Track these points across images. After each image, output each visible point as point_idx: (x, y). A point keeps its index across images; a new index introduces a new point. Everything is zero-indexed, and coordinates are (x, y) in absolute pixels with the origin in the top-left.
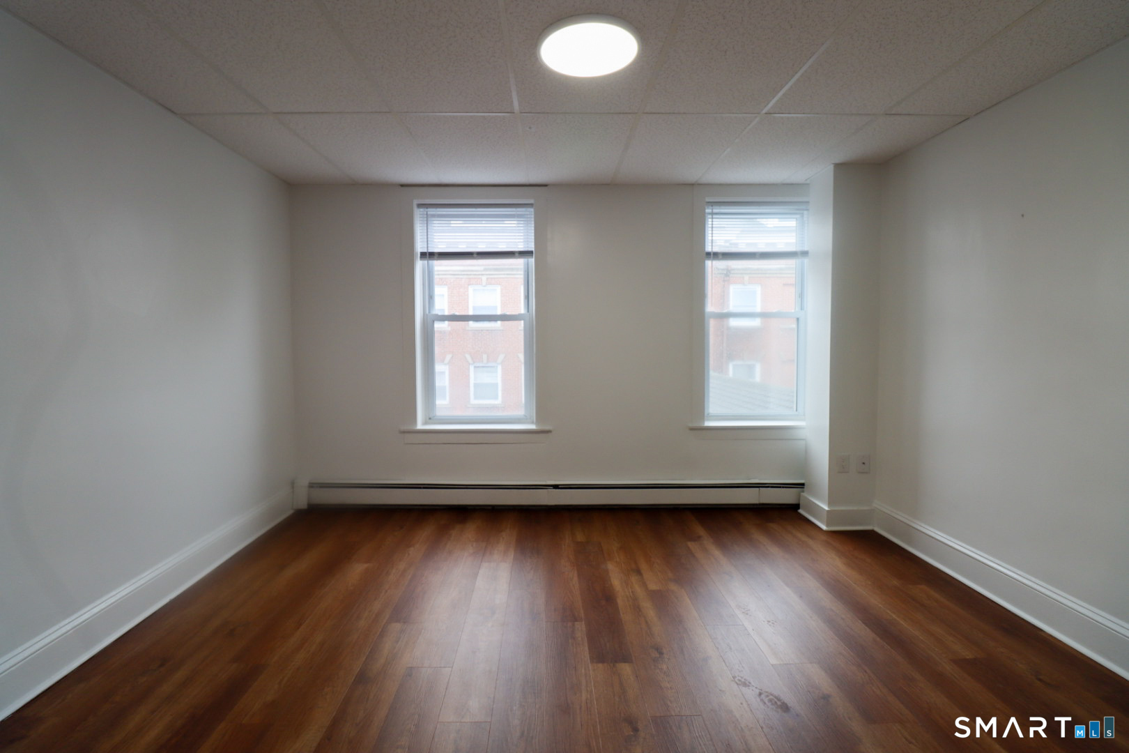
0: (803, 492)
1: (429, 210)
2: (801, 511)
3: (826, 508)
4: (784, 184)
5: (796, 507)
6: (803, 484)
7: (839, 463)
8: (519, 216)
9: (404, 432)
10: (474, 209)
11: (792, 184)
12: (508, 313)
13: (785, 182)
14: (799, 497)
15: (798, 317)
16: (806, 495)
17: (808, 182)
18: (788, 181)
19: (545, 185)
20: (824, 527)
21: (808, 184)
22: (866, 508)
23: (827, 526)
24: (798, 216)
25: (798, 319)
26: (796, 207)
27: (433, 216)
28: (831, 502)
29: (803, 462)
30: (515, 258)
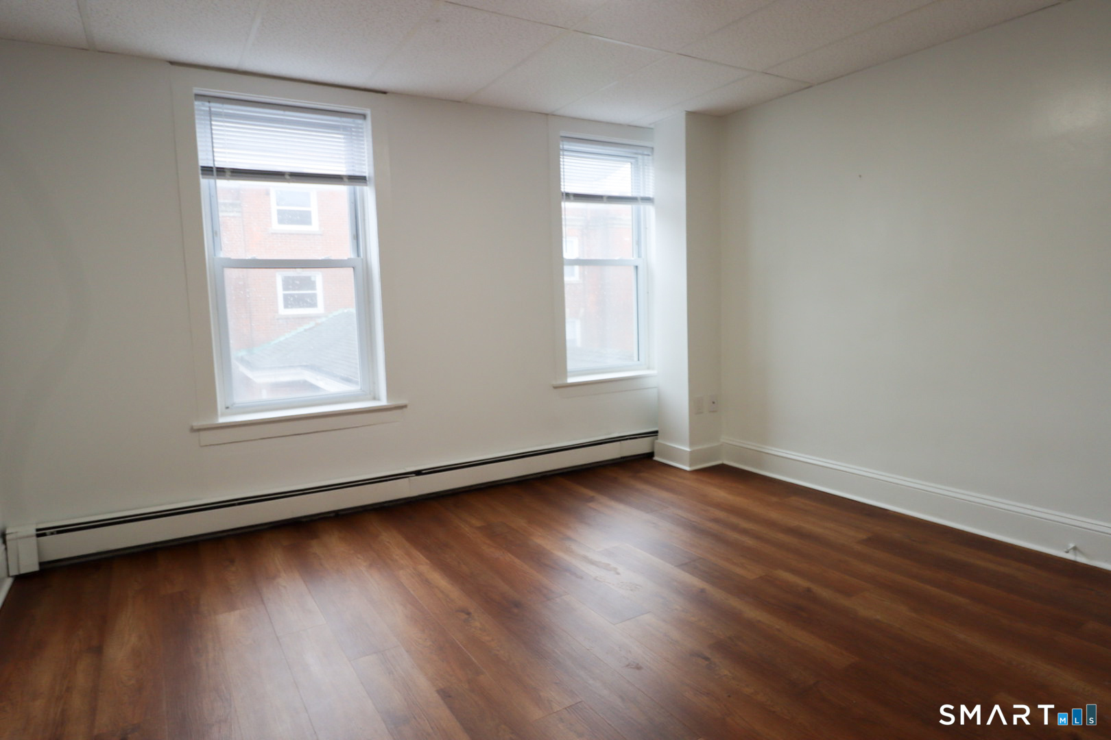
0: (657, 439)
1: (212, 104)
2: (656, 458)
3: (688, 449)
4: (630, 126)
5: (650, 455)
6: (656, 432)
7: (697, 406)
8: (345, 128)
9: (199, 430)
10: (281, 112)
11: (636, 127)
12: (333, 258)
13: (632, 124)
14: (653, 444)
15: (636, 264)
16: (660, 440)
17: (652, 126)
18: (635, 123)
19: (385, 93)
20: (687, 468)
21: (652, 129)
22: (715, 444)
23: (690, 466)
24: (633, 160)
25: (637, 267)
26: (635, 151)
27: (219, 114)
28: (692, 444)
29: (658, 409)
30: (344, 185)
